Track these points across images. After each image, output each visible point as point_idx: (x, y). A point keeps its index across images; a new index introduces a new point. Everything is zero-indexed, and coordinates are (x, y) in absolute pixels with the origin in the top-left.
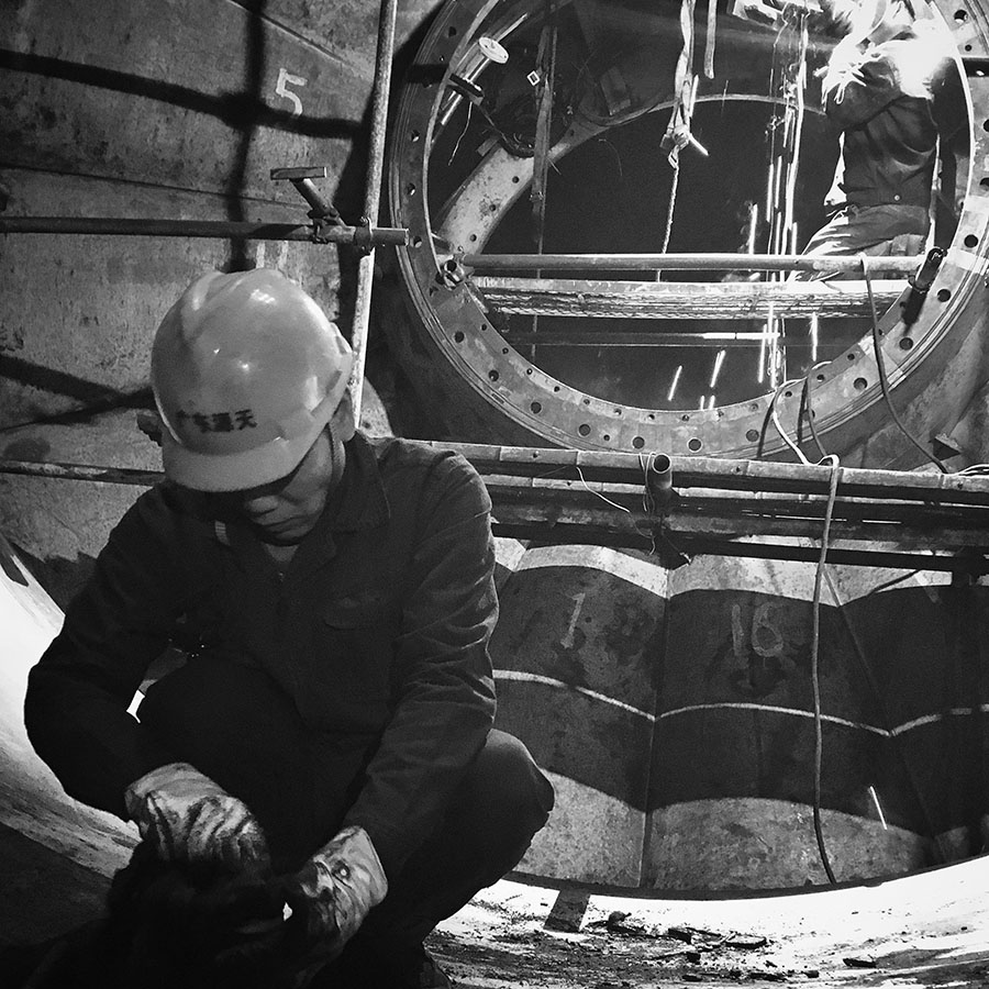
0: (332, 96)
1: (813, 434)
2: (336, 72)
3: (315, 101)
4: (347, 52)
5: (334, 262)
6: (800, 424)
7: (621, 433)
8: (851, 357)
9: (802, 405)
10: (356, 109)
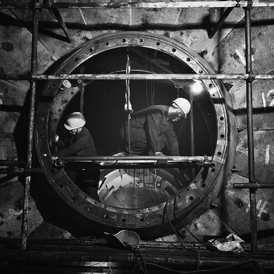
0: (13, 98)
1: (178, 215)
2: (14, 90)
3: (7, 100)
4: (18, 83)
5: (16, 153)
6: (174, 212)
7: (118, 217)
8: (188, 190)
9: (174, 206)
10: (22, 102)
